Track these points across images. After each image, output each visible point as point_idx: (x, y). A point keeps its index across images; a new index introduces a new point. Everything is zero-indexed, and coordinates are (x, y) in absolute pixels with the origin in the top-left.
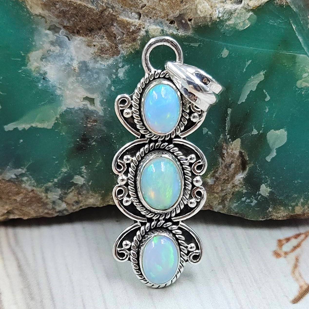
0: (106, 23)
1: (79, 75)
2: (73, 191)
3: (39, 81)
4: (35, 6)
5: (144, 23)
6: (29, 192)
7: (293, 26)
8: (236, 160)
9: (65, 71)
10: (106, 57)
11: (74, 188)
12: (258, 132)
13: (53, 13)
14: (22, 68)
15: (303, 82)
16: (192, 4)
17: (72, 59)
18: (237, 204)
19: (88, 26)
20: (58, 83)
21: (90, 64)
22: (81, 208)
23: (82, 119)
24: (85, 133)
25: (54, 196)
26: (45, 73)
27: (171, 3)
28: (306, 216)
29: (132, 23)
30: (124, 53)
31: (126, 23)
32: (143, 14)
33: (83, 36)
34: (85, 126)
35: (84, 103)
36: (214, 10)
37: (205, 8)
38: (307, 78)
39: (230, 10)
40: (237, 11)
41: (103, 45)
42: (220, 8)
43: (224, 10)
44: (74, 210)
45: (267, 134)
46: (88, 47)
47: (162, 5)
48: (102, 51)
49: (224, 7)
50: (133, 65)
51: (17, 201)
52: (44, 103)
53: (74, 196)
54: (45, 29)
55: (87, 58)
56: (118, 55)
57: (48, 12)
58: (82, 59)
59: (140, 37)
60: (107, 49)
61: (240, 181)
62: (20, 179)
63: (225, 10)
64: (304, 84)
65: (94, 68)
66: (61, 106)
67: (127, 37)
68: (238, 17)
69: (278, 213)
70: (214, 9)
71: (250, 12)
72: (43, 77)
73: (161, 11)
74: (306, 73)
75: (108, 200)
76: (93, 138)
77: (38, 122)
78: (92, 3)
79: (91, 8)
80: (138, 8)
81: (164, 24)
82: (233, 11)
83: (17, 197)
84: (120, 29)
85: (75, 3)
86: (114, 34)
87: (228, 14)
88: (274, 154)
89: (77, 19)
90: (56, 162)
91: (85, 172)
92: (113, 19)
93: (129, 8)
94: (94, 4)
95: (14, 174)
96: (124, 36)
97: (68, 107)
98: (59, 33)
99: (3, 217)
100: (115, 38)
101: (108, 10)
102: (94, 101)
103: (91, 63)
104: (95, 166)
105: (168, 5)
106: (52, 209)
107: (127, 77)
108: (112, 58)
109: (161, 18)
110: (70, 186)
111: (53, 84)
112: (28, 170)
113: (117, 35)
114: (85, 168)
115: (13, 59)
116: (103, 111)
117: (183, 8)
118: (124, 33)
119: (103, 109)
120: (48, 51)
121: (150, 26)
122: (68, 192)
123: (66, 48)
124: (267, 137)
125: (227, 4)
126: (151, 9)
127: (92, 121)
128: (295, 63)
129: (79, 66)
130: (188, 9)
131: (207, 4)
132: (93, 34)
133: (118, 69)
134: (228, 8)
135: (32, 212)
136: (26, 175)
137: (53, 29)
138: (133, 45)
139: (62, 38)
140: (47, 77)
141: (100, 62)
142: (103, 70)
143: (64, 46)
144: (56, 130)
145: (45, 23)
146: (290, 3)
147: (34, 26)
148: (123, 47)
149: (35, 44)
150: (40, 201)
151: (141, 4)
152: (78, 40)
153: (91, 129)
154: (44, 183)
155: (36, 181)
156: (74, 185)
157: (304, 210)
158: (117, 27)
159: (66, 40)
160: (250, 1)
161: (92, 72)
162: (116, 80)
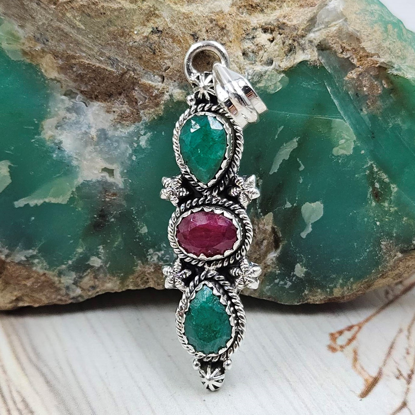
0: (127, 86)
1: (97, 144)
2: (89, 275)
3: (54, 152)
4: (51, 70)
5: (167, 86)
6: (42, 276)
7: (328, 89)
8: (268, 236)
9: (82, 140)
10: (127, 124)
11: (90, 271)
12: (291, 205)
13: (69, 76)
14: (36, 137)
15: (340, 150)
17: (90, 126)
18: (270, 287)
19: (108, 91)
20: (74, 152)
21: (110, 132)
22: (98, 294)
23: (101, 192)
24: (104, 208)
25: (68, 281)
26: (61, 142)
28: (345, 299)
29: (155, 86)
30: (146, 120)
31: (148, 86)
32: (166, 77)
33: (101, 102)
34: (103, 200)
35: (103, 174)
38: (344, 144)
39: (260, 72)
40: (268, 73)
41: (123, 111)
42: (249, 70)
43: (253, 72)
44: (89, 296)
45: (301, 207)
46: (107, 114)
48: (123, 117)
49: (253, 69)
50: (156, 132)
51: (27, 286)
52: (58, 175)
53: (90, 280)
54: (61, 95)
55: (106, 126)
56: (140, 122)
57: (64, 76)
58: (101, 126)
59: (163, 101)
60: (128, 116)
61: (272, 260)
62: (31, 261)
63: (255, 72)
64: (341, 152)
65: (114, 136)
66: (78, 177)
67: (150, 102)
68: (268, 80)
69: (315, 296)
70: (243, 71)
71: (282, 74)
72: (58, 147)
74: (342, 139)
75: (127, 284)
76: (111, 214)
77: (51, 197)
78: (112, 65)
79: (110, 71)
80: (161, 71)
81: (189, 87)
82: (263, 73)
83: (27, 281)
84: (142, 94)
86: (136, 99)
87: (258, 76)
88: (310, 229)
89: (95, 83)
90: (72, 242)
91: (102, 253)
92: (135, 82)
93: (152, 71)
95: (24, 255)
96: (147, 101)
97: (85, 179)
98: (76, 98)
99: (11, 305)
100: (136, 103)
101: (130, 73)
102: (113, 173)
103: (110, 130)
104: (114, 246)
106: (65, 295)
107: (149, 145)
108: (133, 125)
110: (86, 268)
111: (69, 154)
112: (40, 251)
113: (139, 100)
114: (102, 247)
115: (26, 127)
116: (123, 184)
118: (146, 98)
119: (123, 181)
120: (63, 119)
121: (174, 90)
122: (84, 276)
123: (83, 115)
124: (301, 210)
125: (256, 66)
126: (175, 72)
127: (111, 195)
128: (331, 128)
129: (97, 134)
131: (236, 66)
132: (113, 99)
133: (139, 137)
134: (258, 70)
135: (44, 298)
136: (38, 256)
137: (69, 95)
138: (156, 110)
139: (79, 104)
140: (62, 146)
141: (120, 129)
142: (124, 138)
143: (81, 113)
144: (72, 206)
145: (60, 88)
146: (324, 63)
147: (48, 91)
148: (145, 113)
149: (50, 111)
150: (53, 286)
151: (165, 67)
152: (96, 106)
153: (110, 204)
154: (57, 266)
155: (49, 264)
156: (90, 268)
157: (343, 292)
158: (139, 91)
159: (83, 107)
160: (282, 62)
161: (111, 140)
162: (138, 148)
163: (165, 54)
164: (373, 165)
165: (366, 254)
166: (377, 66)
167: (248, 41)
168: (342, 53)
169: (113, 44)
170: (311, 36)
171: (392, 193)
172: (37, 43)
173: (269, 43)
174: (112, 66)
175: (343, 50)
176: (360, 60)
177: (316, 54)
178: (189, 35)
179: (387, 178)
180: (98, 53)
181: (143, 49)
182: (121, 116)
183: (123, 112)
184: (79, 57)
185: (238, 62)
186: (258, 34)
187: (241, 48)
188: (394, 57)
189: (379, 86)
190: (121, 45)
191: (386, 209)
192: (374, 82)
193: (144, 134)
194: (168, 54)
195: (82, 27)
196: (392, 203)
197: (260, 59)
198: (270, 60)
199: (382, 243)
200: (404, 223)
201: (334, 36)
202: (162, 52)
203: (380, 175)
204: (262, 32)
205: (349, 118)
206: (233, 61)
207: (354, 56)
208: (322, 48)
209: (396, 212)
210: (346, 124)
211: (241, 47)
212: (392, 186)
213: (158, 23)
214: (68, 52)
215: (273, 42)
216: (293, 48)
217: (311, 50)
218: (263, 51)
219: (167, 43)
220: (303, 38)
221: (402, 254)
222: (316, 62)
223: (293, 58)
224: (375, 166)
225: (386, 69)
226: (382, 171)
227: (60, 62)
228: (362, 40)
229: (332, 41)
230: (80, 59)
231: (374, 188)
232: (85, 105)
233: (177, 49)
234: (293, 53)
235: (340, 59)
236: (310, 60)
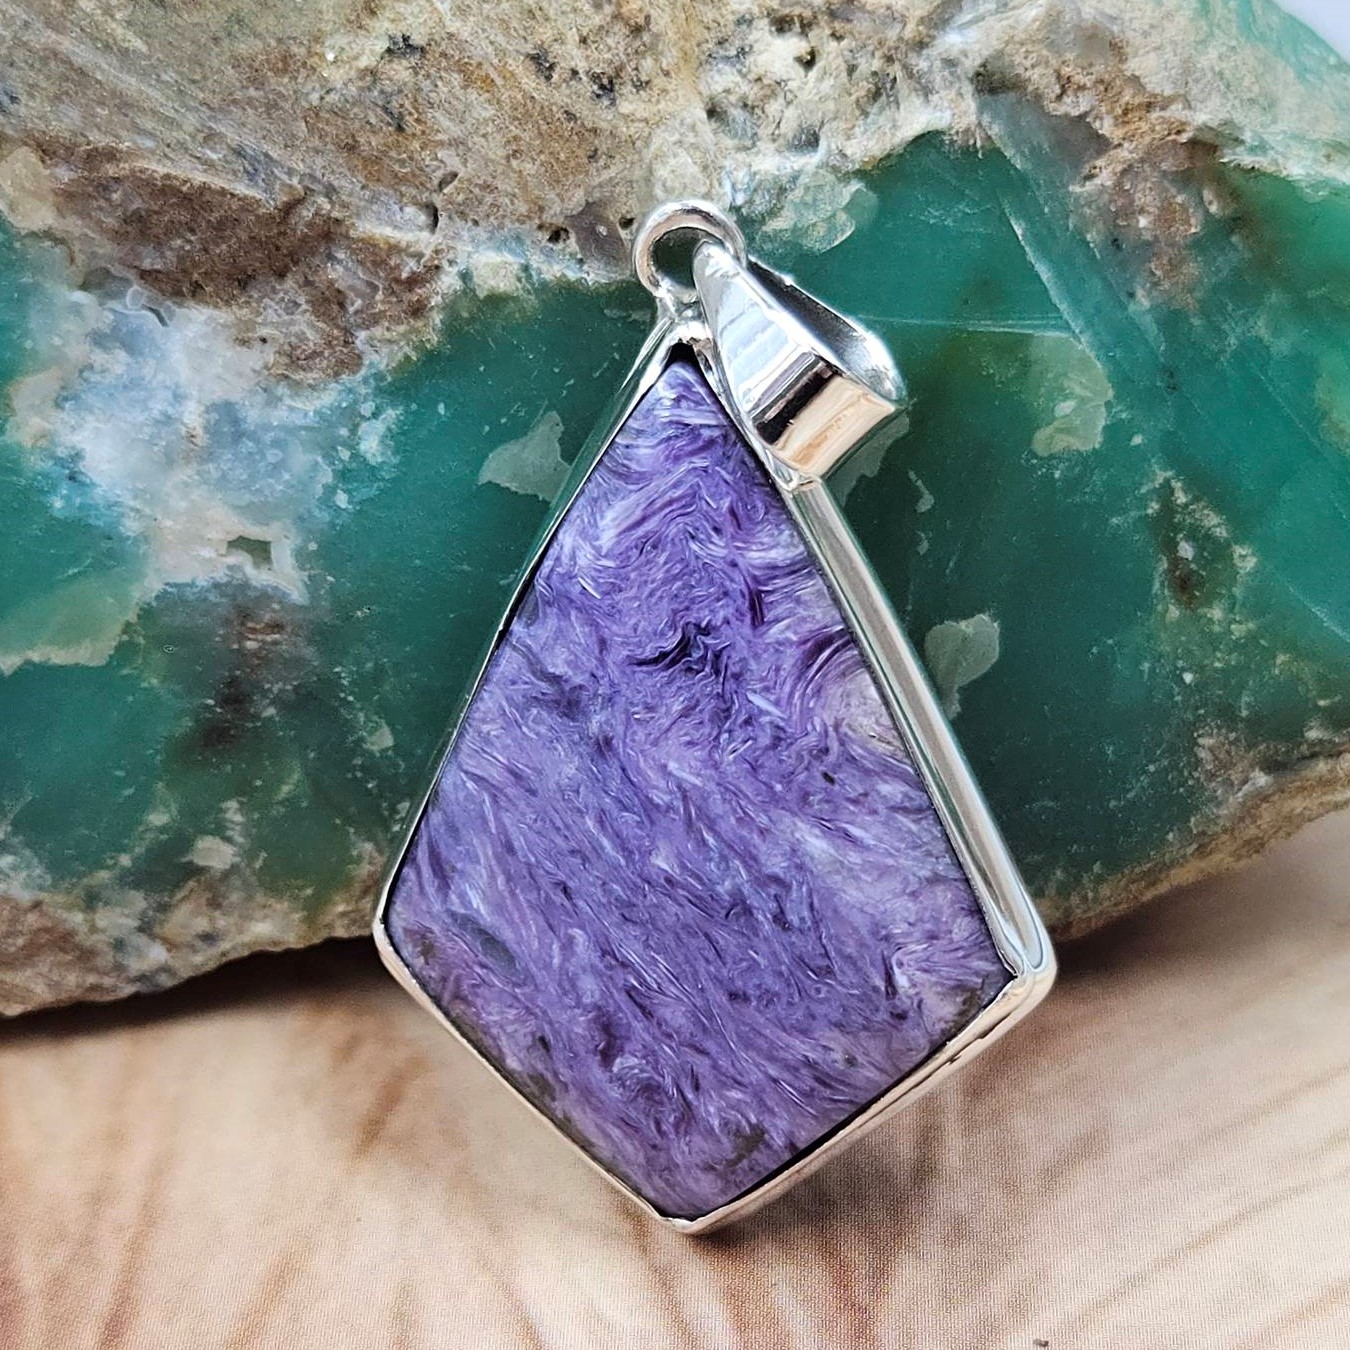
0: (308, 250)
1: (209, 455)
2: (193, 897)
3: (54, 489)
4: (31, 202)
5: (451, 243)
6: (26, 911)
7: (1015, 227)
9: (155, 445)
10: (311, 382)
11: (195, 885)
13: (99, 223)
15: (1057, 435)
16: (632, 163)
17: (179, 396)
19: (237, 268)
20: (127, 489)
21: (251, 412)
22: (224, 960)
23: (227, 622)
24: (238, 673)
25: (123, 921)
26: (77, 456)
27: (552, 161)
28: (1073, 930)
29: (408, 246)
30: (380, 363)
31: (385, 248)
32: (446, 209)
33: (216, 306)
34: (235, 646)
35: (231, 560)
36: (715, 182)
37: (683, 176)
38: (1074, 417)
39: (776, 179)
40: (804, 180)
41: (297, 335)
42: (735, 173)
43: (752, 180)
44: (196, 966)
45: (925, 635)
46: (238, 348)
47: (520, 173)
48: (296, 358)
49: (750, 166)
50: (414, 407)
52: (76, 570)
53: (196, 913)
54: (72, 286)
55: (237, 390)
56: (358, 371)
57: (80, 222)
58: (218, 393)
59: (439, 298)
60: (315, 352)
63: (757, 177)
64: (1061, 443)
65: (267, 427)
66: (145, 575)
67: (390, 303)
68: (806, 204)
70: (715, 176)
71: (853, 182)
72: (67, 472)
73: (515, 196)
74: (1066, 398)
75: (327, 919)
76: (265, 693)
77: (51, 645)
78: (252, 176)
79: (246, 197)
80: (427, 189)
81: (528, 242)
82: (785, 180)
84: (360, 272)
86: (339, 291)
87: (769, 191)
88: (953, 708)
89: (190, 241)
90: (129, 792)
91: (238, 823)
92: (331, 235)
93: (395, 190)
96: (379, 296)
97: (171, 581)
98: (125, 296)
100: (342, 305)
101: (315, 202)
102: (267, 552)
103: (252, 406)
104: (278, 798)
105: (543, 169)
106: (112, 971)
107: (393, 454)
108: (333, 385)
109: (518, 220)
110: (180, 878)
111: (109, 494)
112: (17, 826)
113: (351, 296)
114: (236, 805)
116: (304, 590)
117: (597, 181)
118: (375, 288)
119: (306, 579)
120: (81, 371)
121: (475, 256)
122: (174, 901)
123: (154, 357)
124: (925, 645)
125: (760, 157)
126: (477, 191)
127: (265, 628)
128: (1026, 364)
129: (208, 422)
130: (618, 184)
131: (690, 160)
132: (256, 295)
133: (356, 426)
134: (766, 172)
135: (38, 987)
136: (13, 847)
137: (100, 285)
138: (413, 330)
139: (137, 317)
140: (83, 470)
141: (288, 401)
142: (303, 433)
143: (147, 350)
144: (125, 672)
145: (66, 264)
146: (1000, 137)
147: (25, 279)
148: (375, 342)
149: (33, 349)
150: (69, 941)
151: (439, 174)
152: (199, 323)
153: (258, 658)
154: (81, 876)
155: (51, 869)
156: (194, 875)
157: (1067, 908)
158: (350, 264)
159: (151, 327)
160: (849, 138)
161: (257, 441)
162: (354, 465)
163: (438, 131)
164: (1173, 483)
165: (1145, 780)
166: (1184, 138)
167: (727, 68)
168: (1059, 98)
169: (250, 101)
170: (952, 41)
171: (1236, 573)
173: (801, 70)
174: (250, 180)
175: (1063, 86)
176: (1122, 121)
177: (969, 106)
178: (522, 58)
179: (1219, 525)
180: (200, 137)
181: (362, 116)
182: (290, 356)
183: (293, 340)
184: (130, 154)
185: (695, 146)
186: (756, 41)
187: (700, 93)
188: (1237, 103)
189: (1191, 210)
190: (282, 104)
191: (1217, 629)
192: (1175, 197)
193: (375, 415)
194: (448, 127)
195: (138, 44)
196: (1237, 610)
197: (770, 131)
198: (808, 131)
199: (1201, 741)
200: (1277, 672)
201: (1034, 42)
202: (429, 124)
203: (1197, 515)
204: (770, 31)
205: (1090, 325)
206: (681, 143)
207: (1103, 109)
208: (992, 83)
209: (1252, 638)
210: (1080, 347)
211: (701, 88)
212: (1239, 550)
213: (410, 20)
214: (91, 138)
215: (815, 68)
216: (888, 86)
217: (953, 93)
218: (781, 100)
219: (445, 90)
220: (924, 52)
221: (1266, 774)
222: (973, 135)
223: (889, 126)
224: (1179, 484)
225: (1212, 149)
226: (1203, 503)
227: (65, 174)
228: (1128, 50)
229: (1026, 58)
230: (136, 159)
231: (1176, 561)
232: (156, 320)
233: (482, 109)
234: (889, 103)
235: (1053, 120)
236: (950, 128)
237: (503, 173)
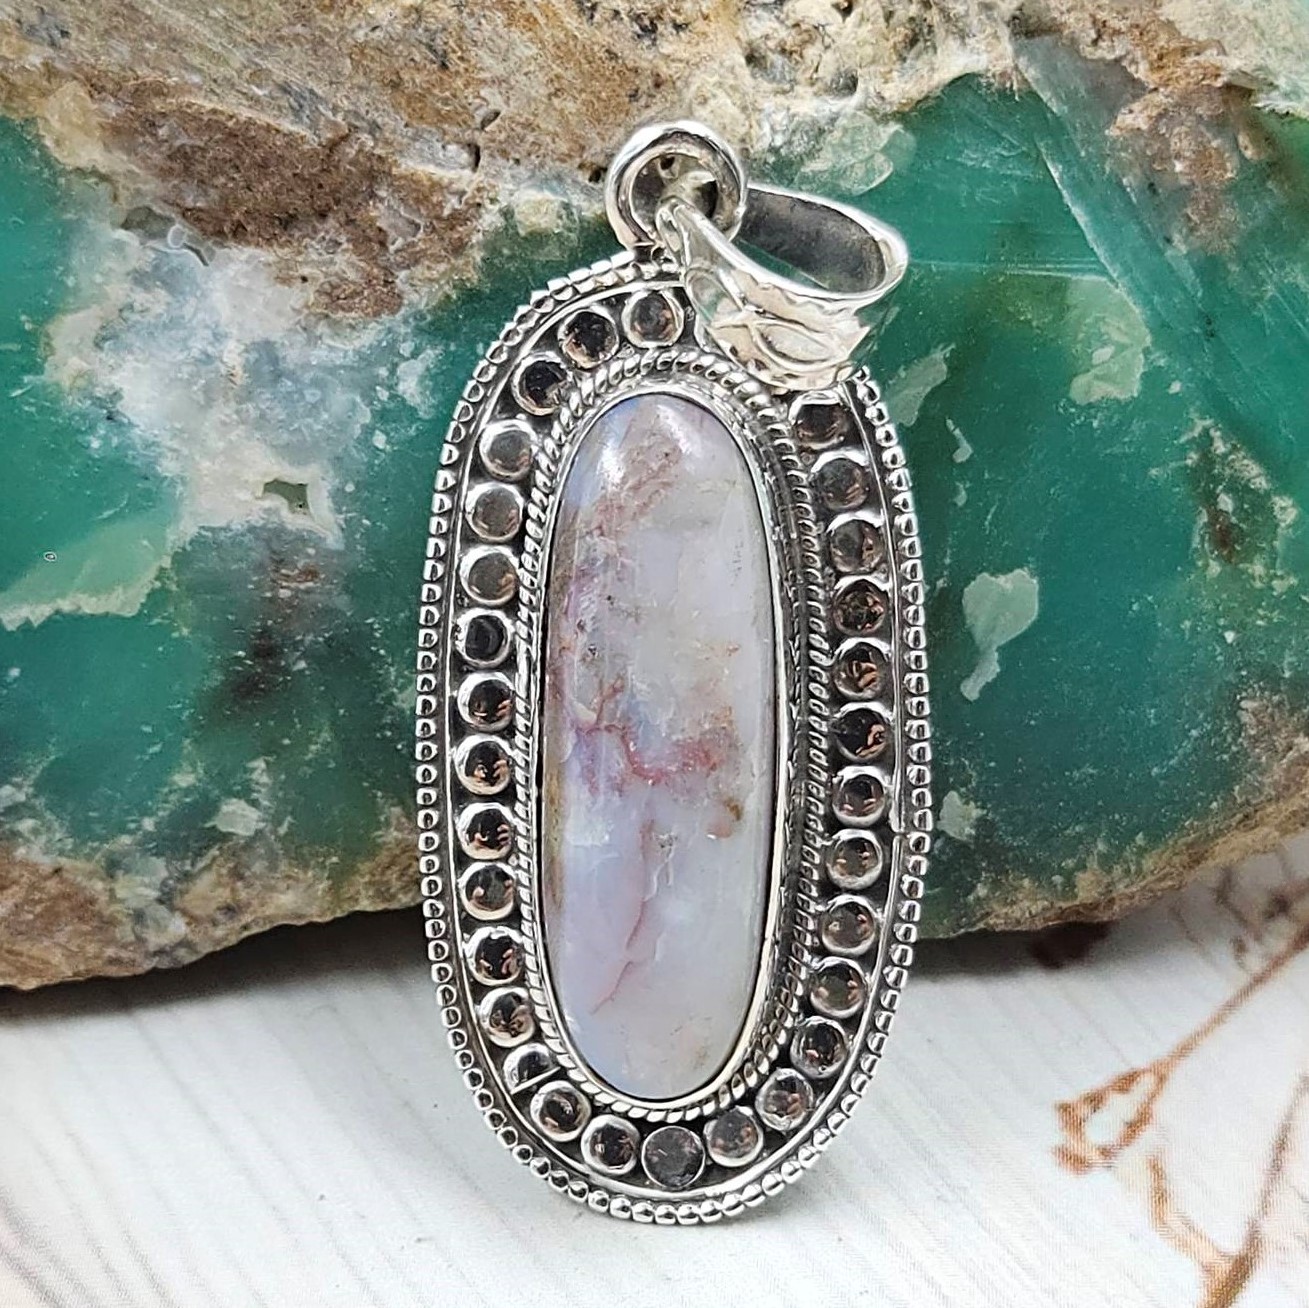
0: (349, 187)
1: (246, 396)
2: (215, 867)
3: (92, 429)
4: (79, 137)
5: (492, 181)
6: (46, 878)
7: (1052, 170)
9: (194, 383)
10: (351, 321)
11: (218, 853)
12: (928, 587)
13: (145, 158)
14: (26, 379)
15: (1096, 383)
16: (673, 103)
17: (220, 334)
19: (279, 207)
20: (165, 429)
21: (291, 351)
22: (246, 934)
23: (260, 567)
24: (270, 622)
25: (141, 890)
26: (116, 395)
27: (594, 100)
28: (1116, 907)
29: (451, 183)
30: (419, 303)
31: (428, 184)
32: (488, 148)
33: (258, 245)
34: (268, 595)
35: (267, 504)
36: (754, 123)
37: (722, 116)
38: (1111, 364)
39: (814, 121)
40: (842, 122)
41: (336, 274)
42: (774, 115)
43: (791, 121)
44: (218, 942)
45: (963, 590)
46: (279, 286)
47: (562, 111)
48: (334, 297)
49: (789, 108)
50: (453, 347)
52: (110, 512)
53: (219, 884)
54: (114, 225)
55: (276, 329)
56: (397, 311)
57: (125, 158)
58: (259, 334)
59: (480, 235)
60: (354, 291)
62: (7, 826)
63: (796, 119)
64: (1101, 390)
65: (306, 366)
66: (180, 517)
67: (431, 241)
68: (844, 145)
69: (1013, 903)
70: (755, 117)
71: (891, 123)
72: (105, 411)
73: (556, 134)
74: (1104, 344)
75: (352, 891)
76: (296, 645)
77: (83, 592)
78: (297, 113)
79: (291, 133)
80: (469, 127)
81: (569, 181)
82: (824, 121)
84: (401, 210)
85: (231, 117)
86: (380, 230)
87: (807, 133)
88: (991, 669)
89: (234, 179)
90: (154, 750)
91: (264, 785)
92: (374, 172)
93: (438, 128)
94: (301, 119)
96: (421, 234)
97: (205, 524)
98: (165, 236)
100: (383, 244)
101: (358, 139)
102: (304, 496)
103: (291, 345)
104: (307, 758)
105: (584, 108)
106: (131, 944)
107: (432, 394)
108: (373, 324)
109: (558, 159)
110: (204, 844)
111: (148, 434)
112: (39, 787)
113: (392, 234)
114: (263, 765)
116: (340, 534)
117: (638, 120)
118: (418, 227)
119: (342, 522)
120: (121, 311)
121: (516, 194)
122: (196, 870)
123: (192, 294)
124: (963, 602)
125: (799, 100)
126: (519, 129)
127: (299, 576)
128: (1063, 309)
129: (247, 360)
131: (729, 101)
132: (297, 234)
133: (395, 366)
134: (805, 114)
135: (57, 957)
136: (33, 808)
137: (141, 225)
138: (454, 269)
139: (178, 256)
140: (121, 410)
141: (328, 341)
142: (342, 372)
143: (188, 289)
144: (156, 621)
145: (110, 202)
146: (1037, 81)
147: (69, 216)
148: (416, 282)
149: (75, 286)
150: (87, 911)
151: (482, 112)
152: (240, 262)
153: (292, 608)
154: (106, 840)
155: (73, 832)
156: (219, 840)
157: (1109, 885)
158: (392, 202)
159: (192, 265)
160: (886, 82)
161: (296, 381)
162: (392, 405)
163: (481, 69)
164: (1212, 432)
165: (1188, 746)
166: (1219, 83)
167: (765, 15)
168: (1095, 42)
169: (296, 38)
171: (1277, 526)
172: (26, 44)
173: (839, 17)
174: (295, 116)
175: (1098, 31)
176: (1157, 66)
177: (1006, 49)
179: (1260, 475)
180: (246, 74)
181: (407, 53)
182: (329, 294)
183: (334, 280)
184: (182, 89)
185: (734, 88)
187: (738, 38)
188: (1271, 50)
189: (1227, 155)
190: (327, 40)
191: (1258, 585)
192: (1210, 141)
194: (492, 66)
196: (1278, 565)
197: (808, 75)
198: (847, 75)
199: (1243, 704)
202: (473, 62)
203: (1237, 465)
205: (1127, 270)
206: (720, 85)
207: (1138, 54)
208: (1027, 28)
209: (1293, 593)
210: (1118, 291)
211: (740, 33)
212: (1280, 502)
214: (140, 73)
215: (853, 14)
216: (926, 30)
217: (990, 36)
218: (818, 44)
219: (489, 28)
222: (1010, 78)
223: (928, 68)
224: (1218, 433)
225: (1247, 93)
226: (1243, 453)
227: (112, 109)
230: (183, 95)
231: (1216, 514)
232: (198, 259)
233: (525, 49)
234: (926, 48)
235: (1091, 66)
236: (988, 70)
237: (545, 111)
